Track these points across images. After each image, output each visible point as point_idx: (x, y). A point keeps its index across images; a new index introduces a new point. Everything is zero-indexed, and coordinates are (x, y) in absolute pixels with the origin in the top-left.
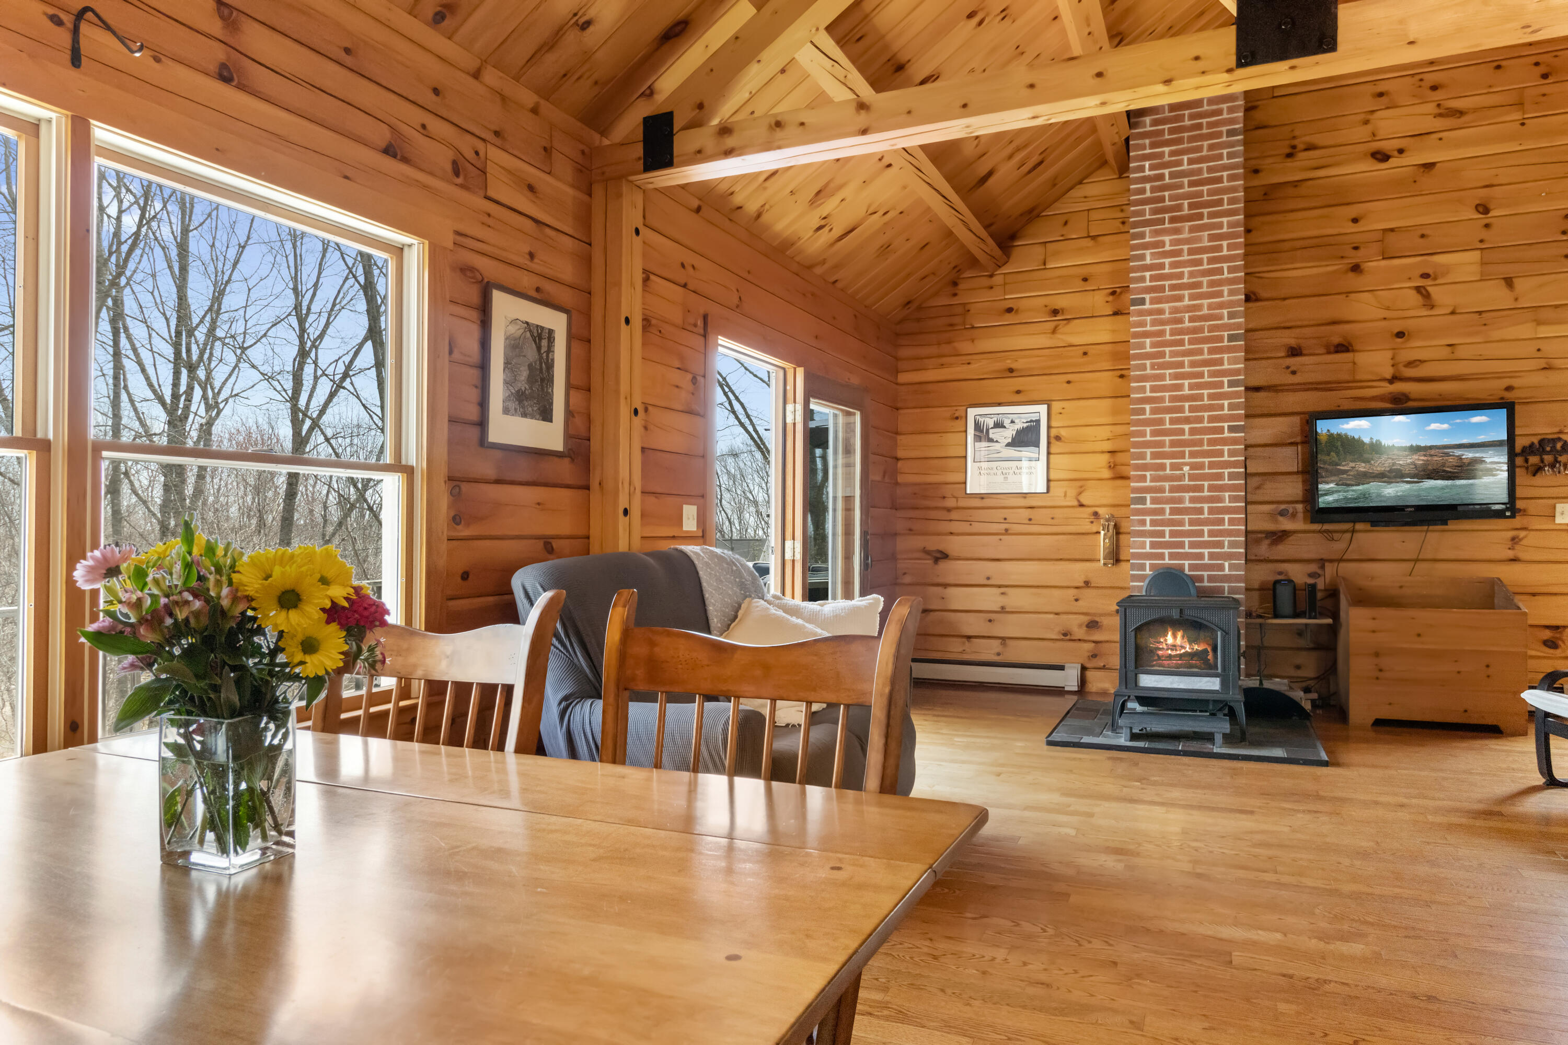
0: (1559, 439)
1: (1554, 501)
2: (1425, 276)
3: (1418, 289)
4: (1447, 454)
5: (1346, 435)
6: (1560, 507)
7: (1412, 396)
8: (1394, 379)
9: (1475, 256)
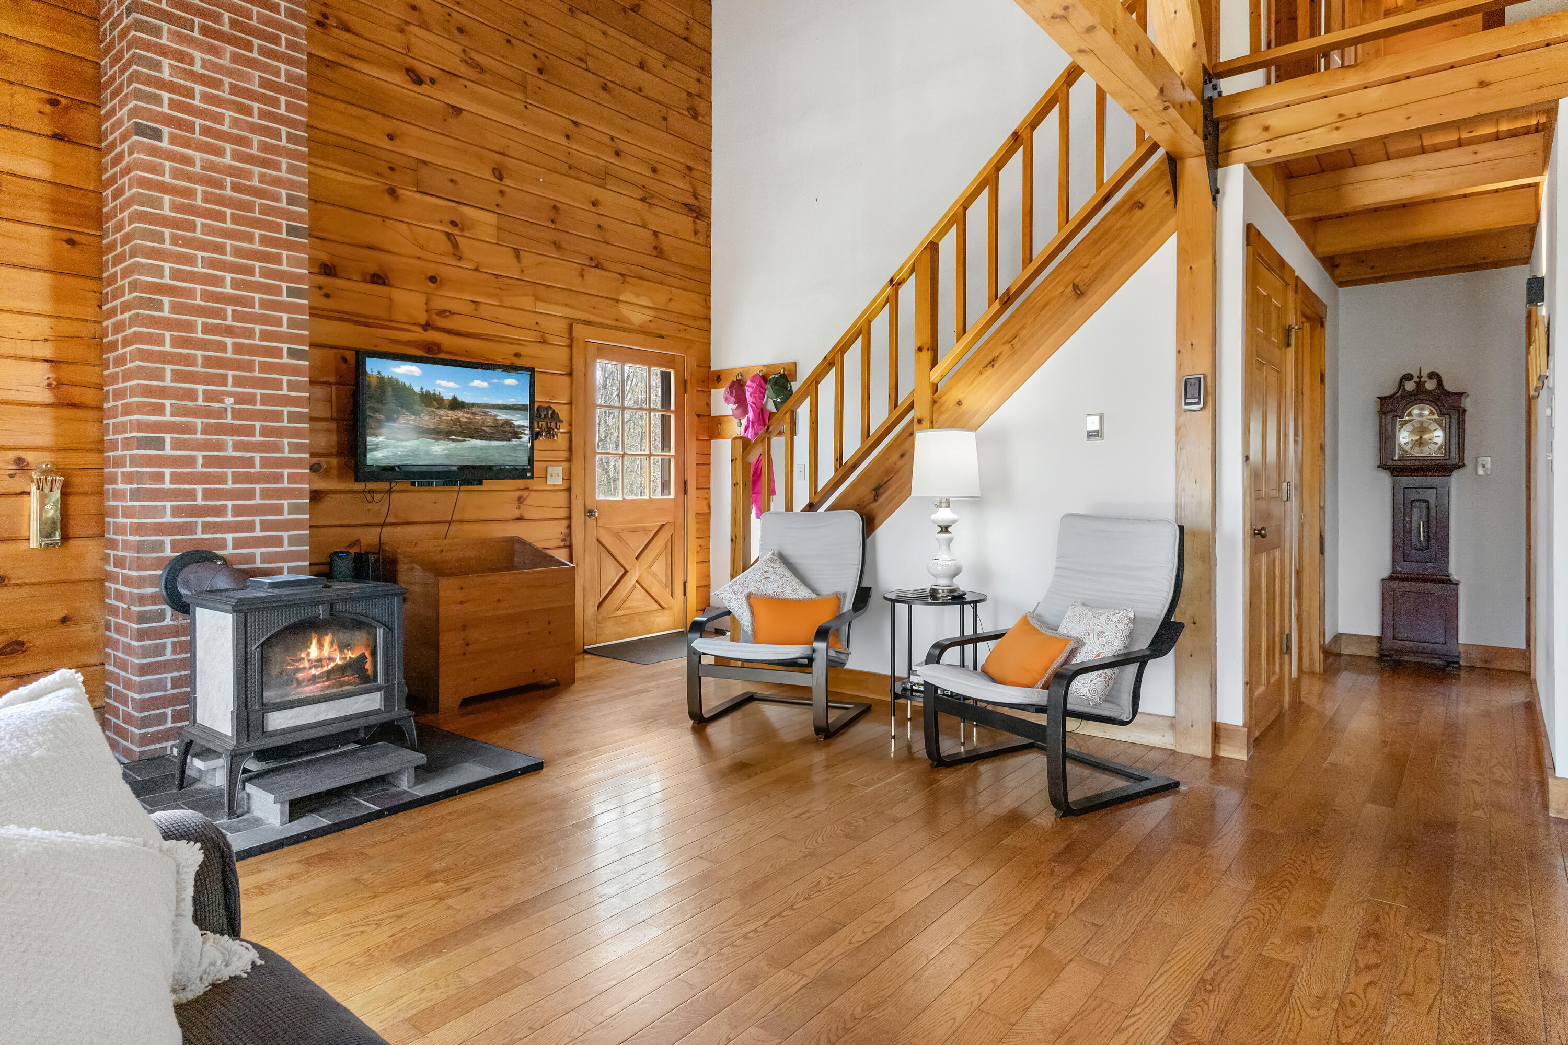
0: (551, 408)
1: (548, 464)
2: (454, 224)
3: (448, 234)
4: (485, 414)
5: (397, 381)
6: (550, 470)
7: (444, 347)
8: (427, 326)
9: (491, 218)
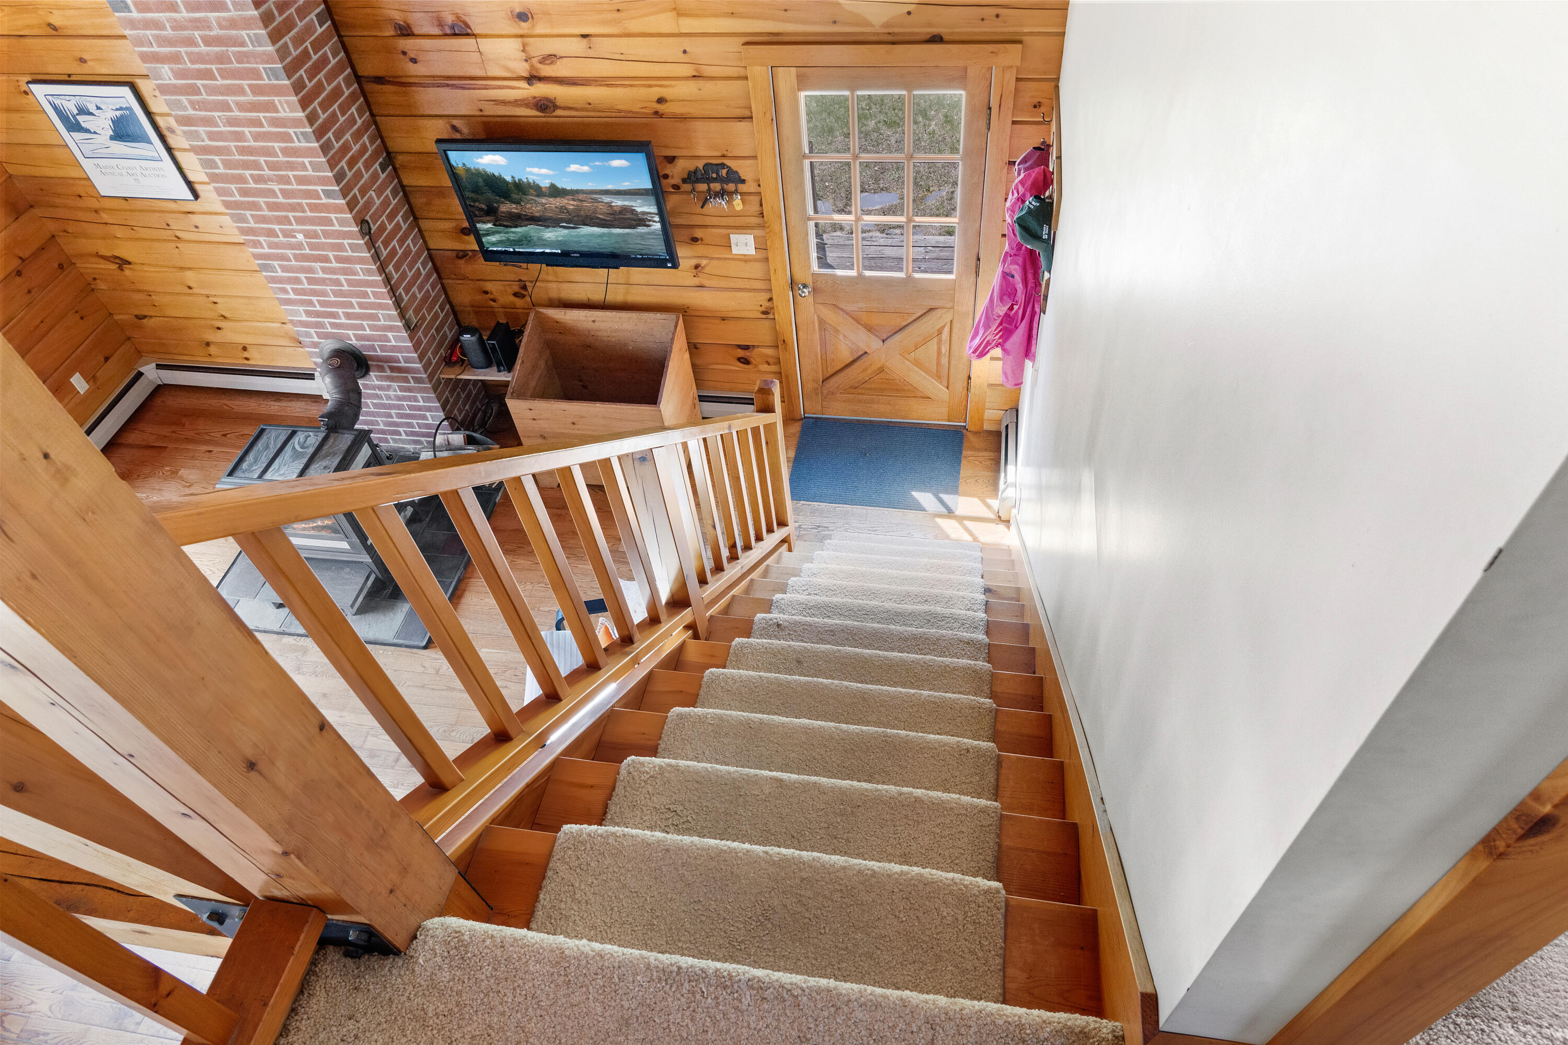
0: (723, 165)
1: (729, 231)
4: (596, 201)
6: (734, 238)
7: (560, 103)
8: (532, 79)
